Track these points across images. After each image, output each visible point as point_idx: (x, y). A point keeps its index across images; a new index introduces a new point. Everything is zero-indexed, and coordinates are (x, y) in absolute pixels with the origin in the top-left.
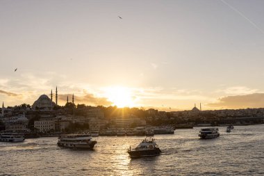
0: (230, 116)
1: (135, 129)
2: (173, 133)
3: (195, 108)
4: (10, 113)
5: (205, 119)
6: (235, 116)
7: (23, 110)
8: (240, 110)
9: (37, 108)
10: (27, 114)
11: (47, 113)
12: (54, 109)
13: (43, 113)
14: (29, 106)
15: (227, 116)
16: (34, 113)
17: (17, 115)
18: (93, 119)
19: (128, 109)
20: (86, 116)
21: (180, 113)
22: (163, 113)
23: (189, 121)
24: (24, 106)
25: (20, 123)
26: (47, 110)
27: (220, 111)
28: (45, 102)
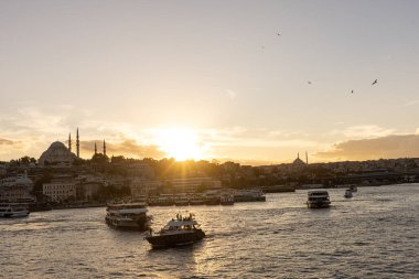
0: (353, 172)
1: (204, 195)
2: (263, 200)
3: (298, 160)
4: (4, 172)
5: (314, 176)
6: (360, 172)
7: (24, 167)
8: (368, 163)
9: (46, 163)
10: (31, 173)
11: (62, 171)
12: (73, 164)
13: (56, 171)
14: (33, 160)
15: (348, 172)
16: (42, 171)
17: (15, 175)
18: (136, 180)
19: (192, 162)
20: (125, 175)
21: (275, 169)
22: (247, 168)
23: (289, 180)
24: (25, 160)
25: (21, 187)
26: (63, 165)
27: (337, 164)
28: (60, 153)
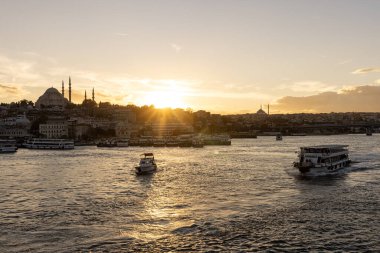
0: (307, 123)
1: (179, 138)
2: (229, 144)
3: (261, 111)
4: (5, 112)
5: (274, 125)
6: (313, 123)
7: (22, 109)
8: (321, 115)
9: (43, 106)
10: (29, 114)
11: (57, 113)
12: (66, 108)
13: (51, 113)
14: (31, 103)
15: (303, 122)
16: (39, 113)
17: (15, 116)
18: (121, 124)
19: (170, 109)
20: (111, 119)
21: (240, 118)
22: (216, 116)
23: (252, 128)
24: (24, 102)
25: (20, 126)
26: (56, 109)
27: (294, 116)
28: (54, 97)
